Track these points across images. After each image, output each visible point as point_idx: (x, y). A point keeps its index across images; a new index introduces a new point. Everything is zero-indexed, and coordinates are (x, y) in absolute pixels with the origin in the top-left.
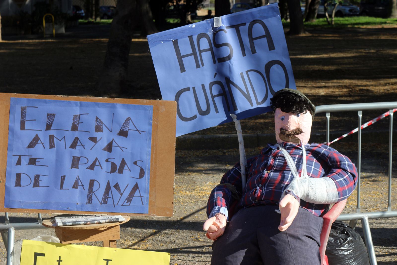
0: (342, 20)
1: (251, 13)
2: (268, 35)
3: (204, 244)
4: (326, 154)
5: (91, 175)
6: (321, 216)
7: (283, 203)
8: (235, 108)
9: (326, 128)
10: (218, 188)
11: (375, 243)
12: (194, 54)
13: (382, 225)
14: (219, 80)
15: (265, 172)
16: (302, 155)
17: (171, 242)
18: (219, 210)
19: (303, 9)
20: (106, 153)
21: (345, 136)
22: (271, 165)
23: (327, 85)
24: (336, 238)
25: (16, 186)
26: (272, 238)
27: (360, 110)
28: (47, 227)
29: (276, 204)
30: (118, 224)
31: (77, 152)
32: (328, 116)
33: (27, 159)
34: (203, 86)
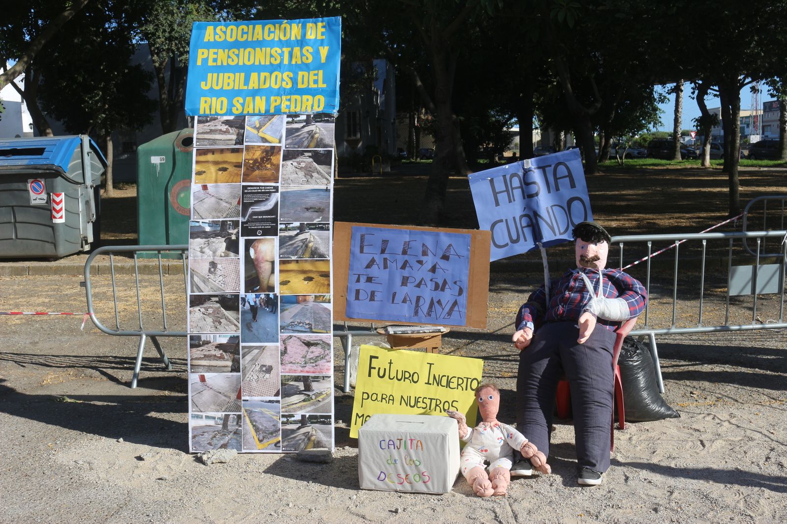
0: (631, 161)
1: (556, 156)
2: (570, 176)
3: (511, 353)
4: (620, 278)
5: (418, 292)
6: (615, 331)
7: (582, 320)
8: (541, 238)
9: (619, 255)
10: (525, 306)
11: (660, 357)
12: (507, 191)
13: (666, 341)
14: (528, 213)
15: (567, 293)
16: (599, 279)
17: (482, 351)
18: (526, 324)
19: (597, 151)
20: (431, 273)
21: (636, 263)
22: (571, 286)
23: (618, 218)
24: (627, 351)
25: (356, 300)
26: (571, 349)
27: (650, 241)
28: (380, 334)
29: (576, 320)
30: (440, 333)
31: (406, 273)
32: (622, 246)
33: (365, 277)
34: (514, 218)
